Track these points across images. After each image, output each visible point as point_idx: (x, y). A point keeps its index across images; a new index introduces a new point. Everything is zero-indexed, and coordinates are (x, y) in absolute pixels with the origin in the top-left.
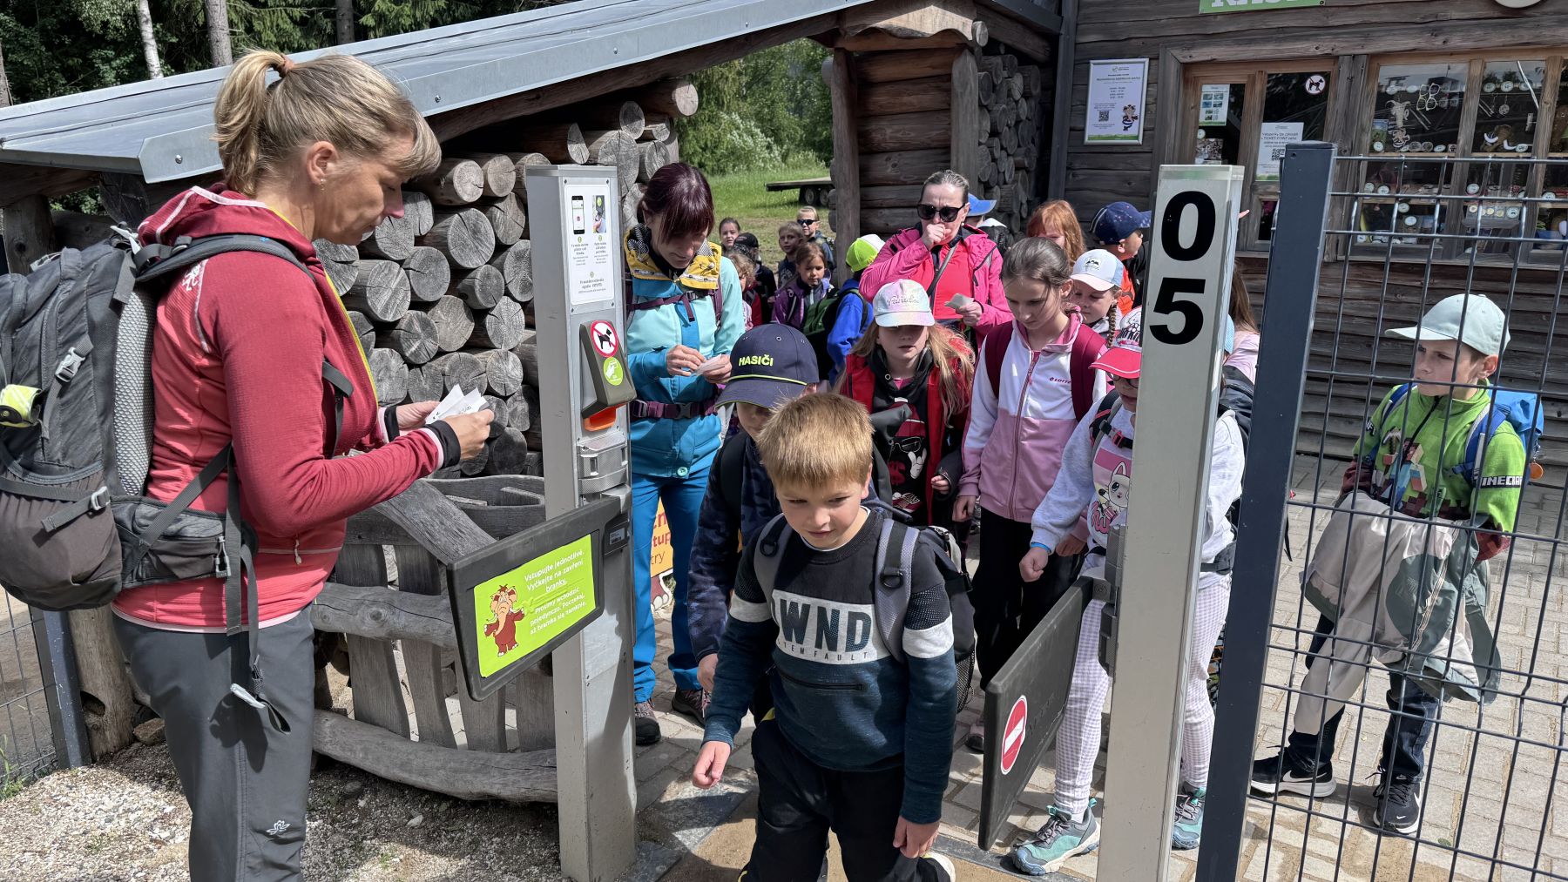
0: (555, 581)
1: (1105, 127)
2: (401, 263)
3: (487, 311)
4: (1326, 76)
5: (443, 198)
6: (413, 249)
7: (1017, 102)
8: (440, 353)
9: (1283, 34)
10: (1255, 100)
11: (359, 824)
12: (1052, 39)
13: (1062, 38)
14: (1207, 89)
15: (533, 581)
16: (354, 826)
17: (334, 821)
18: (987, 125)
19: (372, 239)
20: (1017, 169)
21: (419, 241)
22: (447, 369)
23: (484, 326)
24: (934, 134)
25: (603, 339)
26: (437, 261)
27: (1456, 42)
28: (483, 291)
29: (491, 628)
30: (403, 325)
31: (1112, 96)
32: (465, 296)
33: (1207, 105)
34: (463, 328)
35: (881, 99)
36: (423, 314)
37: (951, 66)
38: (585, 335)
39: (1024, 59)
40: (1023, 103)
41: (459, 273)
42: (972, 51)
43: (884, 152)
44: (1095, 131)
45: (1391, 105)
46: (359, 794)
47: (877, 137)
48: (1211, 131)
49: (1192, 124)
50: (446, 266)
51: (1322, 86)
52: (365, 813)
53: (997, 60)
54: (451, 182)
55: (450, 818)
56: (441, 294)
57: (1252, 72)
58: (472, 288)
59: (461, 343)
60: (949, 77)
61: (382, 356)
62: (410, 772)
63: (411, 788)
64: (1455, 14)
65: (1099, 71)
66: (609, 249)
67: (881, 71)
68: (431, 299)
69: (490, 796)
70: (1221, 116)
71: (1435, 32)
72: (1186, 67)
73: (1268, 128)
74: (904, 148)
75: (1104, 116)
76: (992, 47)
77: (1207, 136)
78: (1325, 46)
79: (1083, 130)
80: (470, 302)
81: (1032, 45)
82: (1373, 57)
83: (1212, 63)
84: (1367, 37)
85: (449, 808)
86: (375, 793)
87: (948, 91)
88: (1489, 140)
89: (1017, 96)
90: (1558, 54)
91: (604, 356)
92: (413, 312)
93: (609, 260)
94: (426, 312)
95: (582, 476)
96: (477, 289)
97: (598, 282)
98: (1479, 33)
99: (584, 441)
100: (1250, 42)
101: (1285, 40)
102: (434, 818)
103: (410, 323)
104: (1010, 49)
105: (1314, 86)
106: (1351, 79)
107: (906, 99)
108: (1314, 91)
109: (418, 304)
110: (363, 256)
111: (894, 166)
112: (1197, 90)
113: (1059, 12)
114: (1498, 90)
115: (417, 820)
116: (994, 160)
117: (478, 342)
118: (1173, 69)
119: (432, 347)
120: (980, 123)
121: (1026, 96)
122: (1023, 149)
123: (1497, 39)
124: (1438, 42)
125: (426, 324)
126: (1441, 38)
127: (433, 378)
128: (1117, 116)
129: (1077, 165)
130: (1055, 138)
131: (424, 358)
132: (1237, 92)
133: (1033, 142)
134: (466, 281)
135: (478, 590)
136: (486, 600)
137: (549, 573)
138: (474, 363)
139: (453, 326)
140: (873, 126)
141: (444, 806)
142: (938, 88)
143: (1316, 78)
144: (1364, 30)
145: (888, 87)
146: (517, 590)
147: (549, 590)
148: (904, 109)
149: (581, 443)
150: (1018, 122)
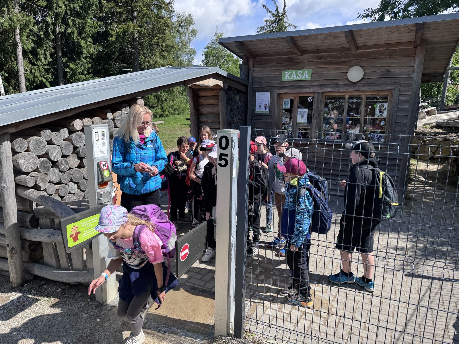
0: (90, 224)
1: (260, 109)
2: (59, 146)
3: (83, 158)
4: (313, 97)
5: (71, 129)
6: (62, 142)
7: (238, 102)
8: (70, 169)
9: (301, 87)
10: (296, 103)
11: (44, 292)
12: (246, 86)
13: (249, 86)
14: (285, 100)
15: (83, 225)
16: (42, 292)
17: (37, 291)
18: (229, 108)
19: (51, 140)
20: (239, 119)
21: (64, 140)
22: (72, 173)
23: (83, 161)
24: (215, 110)
25: (103, 165)
26: (69, 145)
27: (341, 90)
28: (82, 152)
29: (71, 236)
30: (59, 161)
31: (262, 101)
32: (77, 154)
33: (285, 104)
34: (77, 162)
35: (202, 101)
36: (65, 159)
37: (218, 93)
38: (99, 165)
39: (239, 92)
40: (240, 103)
41: (75, 148)
42: (224, 90)
43: (204, 114)
44: (257, 110)
45: (328, 105)
46: (45, 284)
47: (201, 110)
48: (286, 111)
49: (281, 108)
50: (72, 146)
51: (312, 100)
52: (45, 289)
53: (231, 92)
54: (73, 125)
55: (68, 289)
56: (71, 153)
57: (295, 96)
58: (79, 152)
59: (76, 166)
60: (218, 96)
61: (53, 170)
62: (58, 277)
63: (59, 282)
64: (341, 83)
65: (258, 95)
66: (106, 144)
67: (202, 94)
68: (67, 155)
69: (79, 282)
70: (288, 107)
71: (337, 87)
72: (279, 94)
73: (299, 110)
74: (209, 114)
75: (260, 106)
76: (230, 88)
77: (285, 112)
78: (312, 90)
79: (255, 110)
80: (79, 155)
81: (241, 88)
82: (323, 93)
83: (285, 93)
84: (321, 88)
85: (68, 287)
86: (49, 284)
87: (218, 99)
88: (351, 114)
89: (238, 101)
90: (365, 93)
91: (104, 170)
92: (62, 158)
93: (106, 146)
94: (66, 158)
95: (98, 199)
96: (81, 152)
97: (103, 152)
98: (346, 88)
99: (99, 190)
100: (294, 88)
101: (302, 88)
102: (64, 289)
103: (62, 161)
104: (235, 89)
105: (310, 100)
106: (318, 98)
107: (208, 101)
108: (310, 101)
109: (63, 156)
110: (48, 144)
111: (206, 118)
112: (282, 100)
113: (248, 80)
114: (353, 101)
115: (59, 290)
116: (232, 117)
117: (81, 166)
118: (276, 95)
119: (68, 167)
120: (227, 108)
121: (240, 101)
122: (240, 114)
123: (350, 89)
124: (337, 90)
125: (66, 161)
126: (338, 89)
127: (68, 175)
128: (263, 106)
129: (254, 118)
130: (248, 111)
131: (65, 170)
132: (292, 101)
133: (243, 112)
134: (78, 150)
135: (67, 226)
136: (70, 229)
137: (88, 223)
138: (80, 171)
139: (74, 161)
140: (200, 108)
141: (67, 286)
142: (216, 99)
143: (310, 98)
144: (320, 86)
145: (204, 98)
146: (78, 227)
147: (87, 227)
148: (208, 103)
149: (98, 191)
150: (238, 108)
